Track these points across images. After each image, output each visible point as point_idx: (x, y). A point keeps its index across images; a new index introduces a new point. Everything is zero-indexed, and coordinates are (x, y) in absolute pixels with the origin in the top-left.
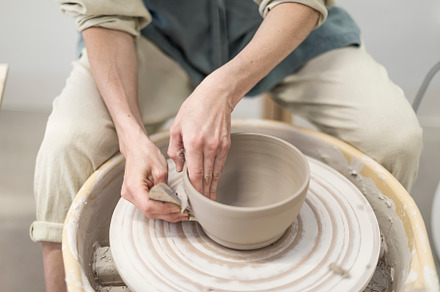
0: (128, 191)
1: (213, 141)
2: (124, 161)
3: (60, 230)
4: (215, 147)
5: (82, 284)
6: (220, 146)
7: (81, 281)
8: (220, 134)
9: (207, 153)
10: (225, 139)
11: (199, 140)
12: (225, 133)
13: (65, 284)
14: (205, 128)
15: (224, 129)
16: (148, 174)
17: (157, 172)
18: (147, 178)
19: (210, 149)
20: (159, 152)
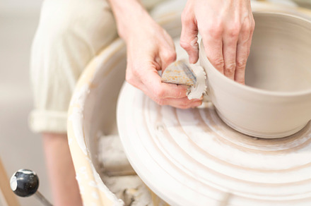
0: (136, 75)
1: (234, 25)
2: (125, 46)
3: (64, 121)
4: (237, 32)
5: (96, 183)
6: (242, 31)
7: (94, 179)
8: (241, 15)
9: (228, 40)
10: (247, 20)
11: (217, 27)
12: (245, 14)
13: (76, 182)
14: (223, 12)
15: (244, 9)
16: (156, 56)
17: (165, 54)
18: (155, 61)
19: (232, 35)
20: (165, 32)
